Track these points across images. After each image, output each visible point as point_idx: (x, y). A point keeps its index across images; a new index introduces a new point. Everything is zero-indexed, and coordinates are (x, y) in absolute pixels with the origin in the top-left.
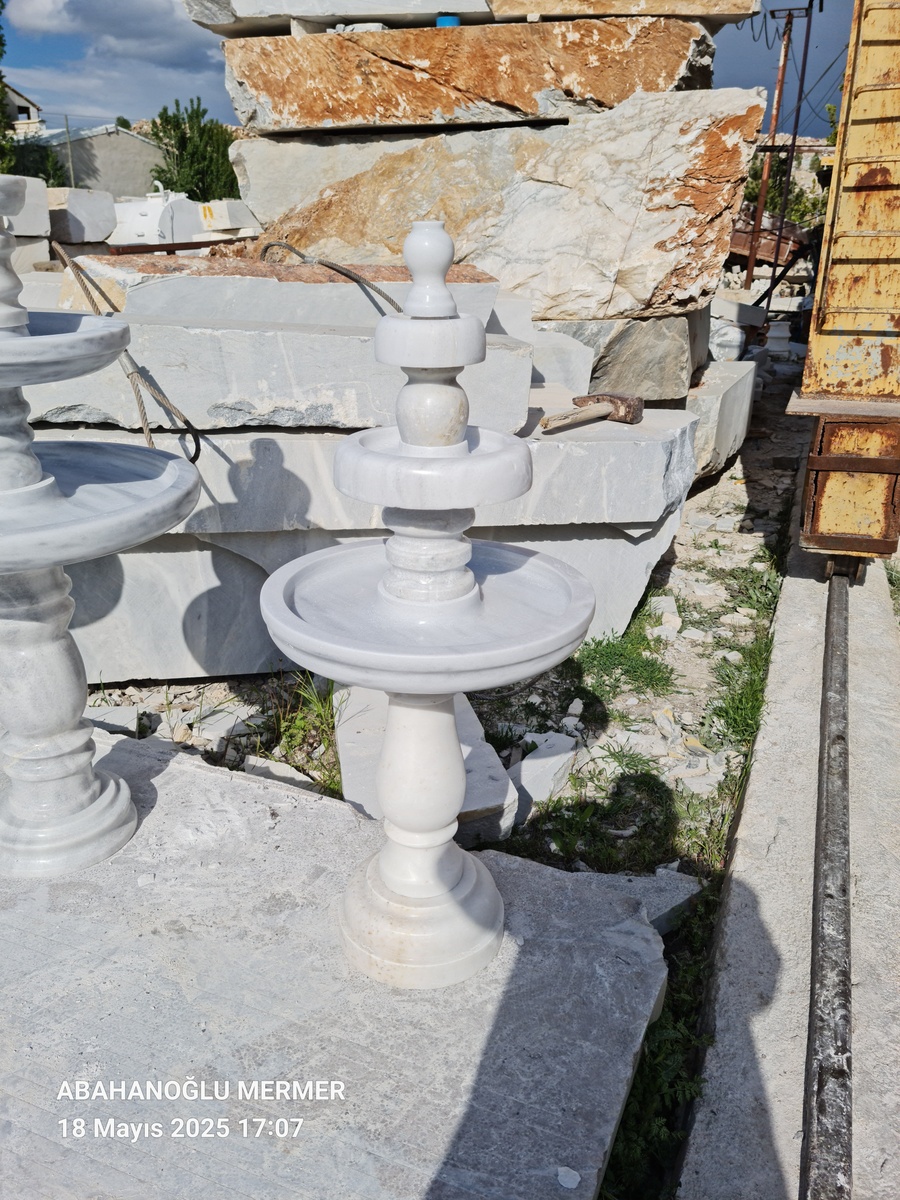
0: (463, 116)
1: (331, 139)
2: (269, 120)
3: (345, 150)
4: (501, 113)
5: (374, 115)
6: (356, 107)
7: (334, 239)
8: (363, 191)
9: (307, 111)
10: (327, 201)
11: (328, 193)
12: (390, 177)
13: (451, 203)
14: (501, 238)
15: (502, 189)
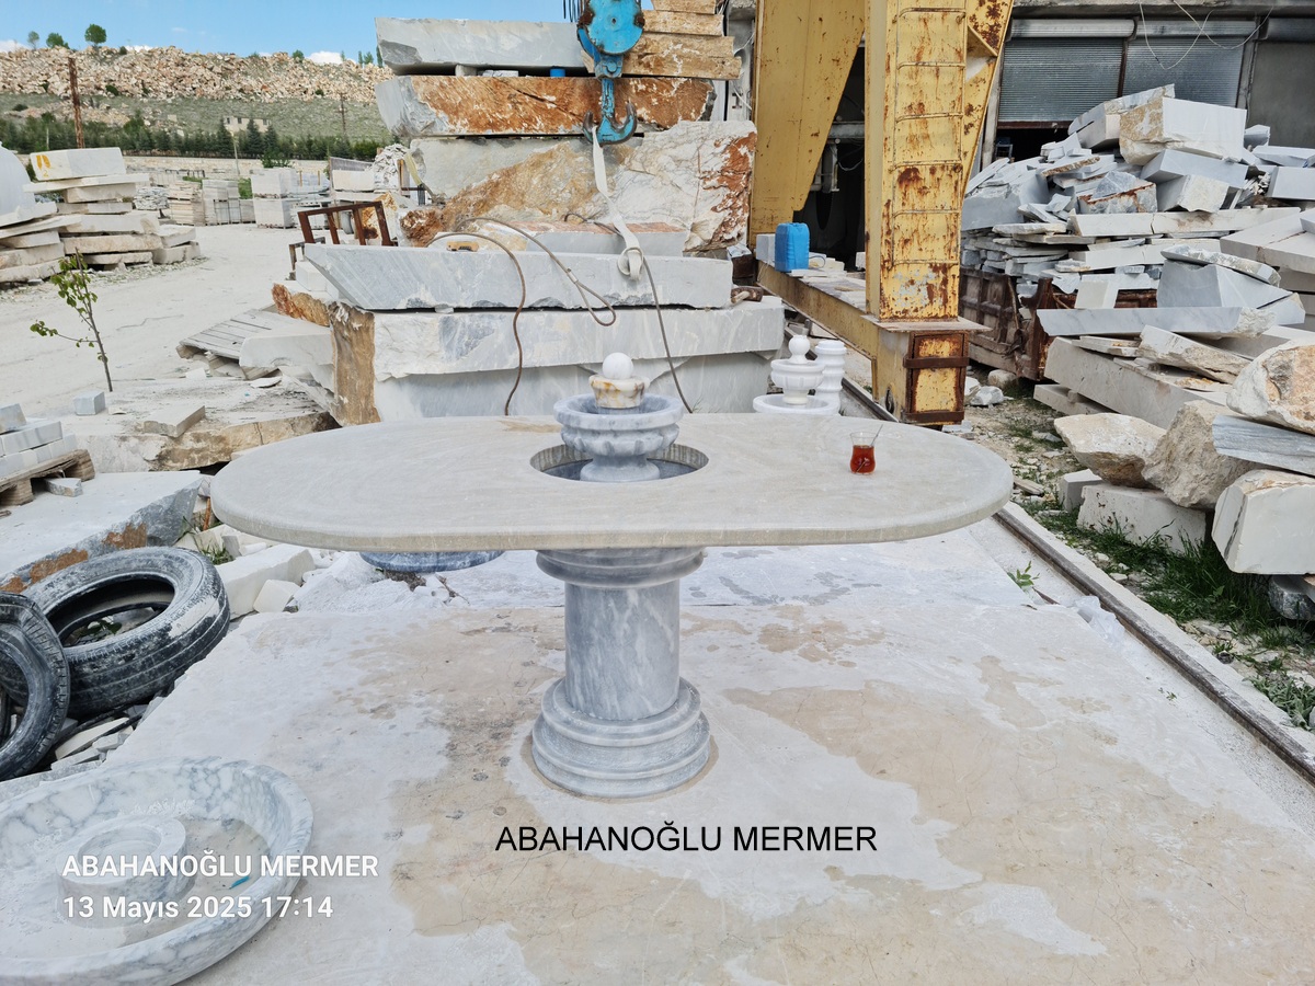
1: (486, 141)
2: (445, 127)
5: (520, 128)
6: (508, 123)
7: (503, 205)
8: (519, 175)
9: (474, 123)
10: (495, 181)
11: (495, 177)
12: (538, 168)
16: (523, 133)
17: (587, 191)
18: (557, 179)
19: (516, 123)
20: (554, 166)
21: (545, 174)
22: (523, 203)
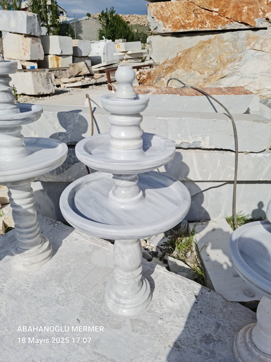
0: (228, 27)
1: (181, 35)
2: (161, 30)
3: (185, 39)
4: (242, 26)
5: (198, 28)
6: (192, 25)
7: (181, 69)
8: (192, 53)
9: (175, 26)
10: (179, 56)
11: (180, 54)
12: (202, 48)
13: (222, 57)
14: (240, 70)
15: (242, 52)
16: (199, 30)
17: (226, 61)
18: (211, 55)
19: (195, 25)
20: (211, 48)
21: (206, 52)
22: (191, 68)
